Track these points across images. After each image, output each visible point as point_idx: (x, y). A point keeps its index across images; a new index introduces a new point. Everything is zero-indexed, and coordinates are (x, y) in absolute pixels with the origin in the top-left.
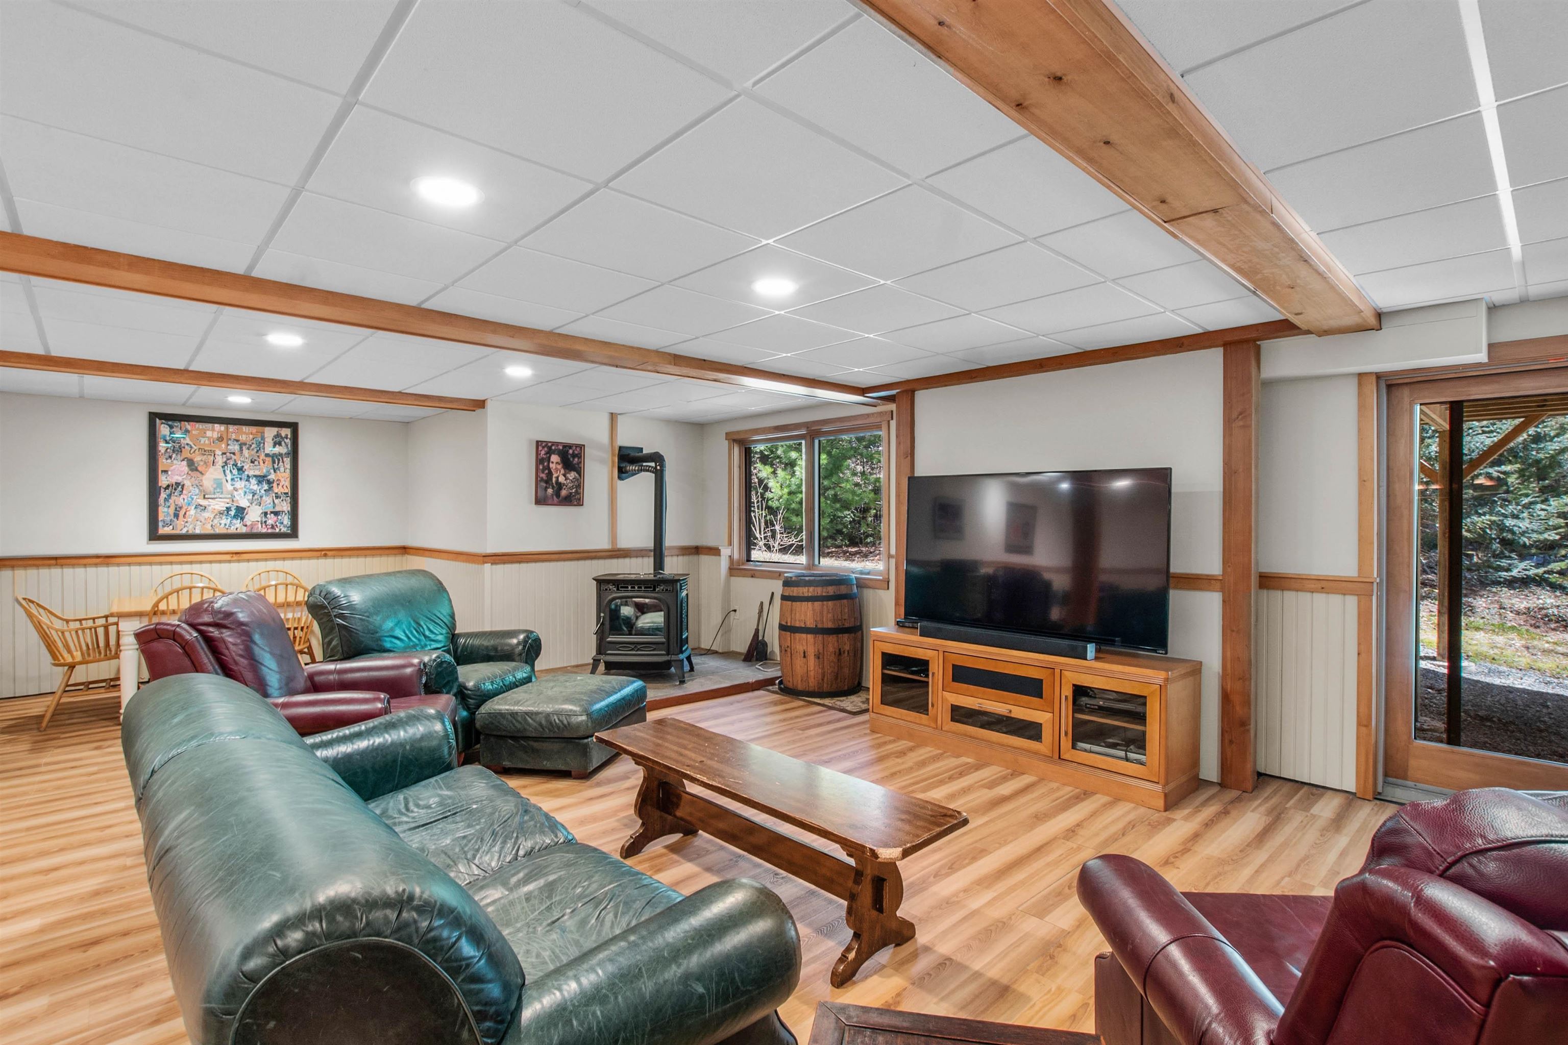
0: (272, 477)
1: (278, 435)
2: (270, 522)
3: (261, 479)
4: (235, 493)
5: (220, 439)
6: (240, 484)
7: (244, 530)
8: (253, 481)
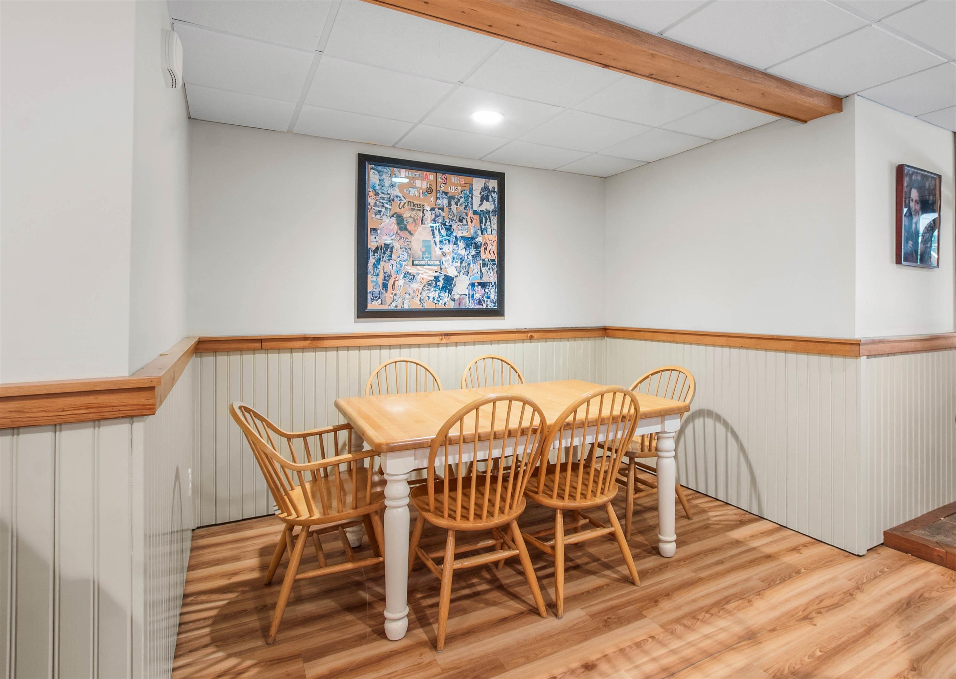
0: (479, 239)
1: (485, 188)
2: (477, 296)
3: (470, 242)
4: (444, 259)
5: (429, 191)
6: (448, 248)
7: (451, 305)
8: (461, 244)
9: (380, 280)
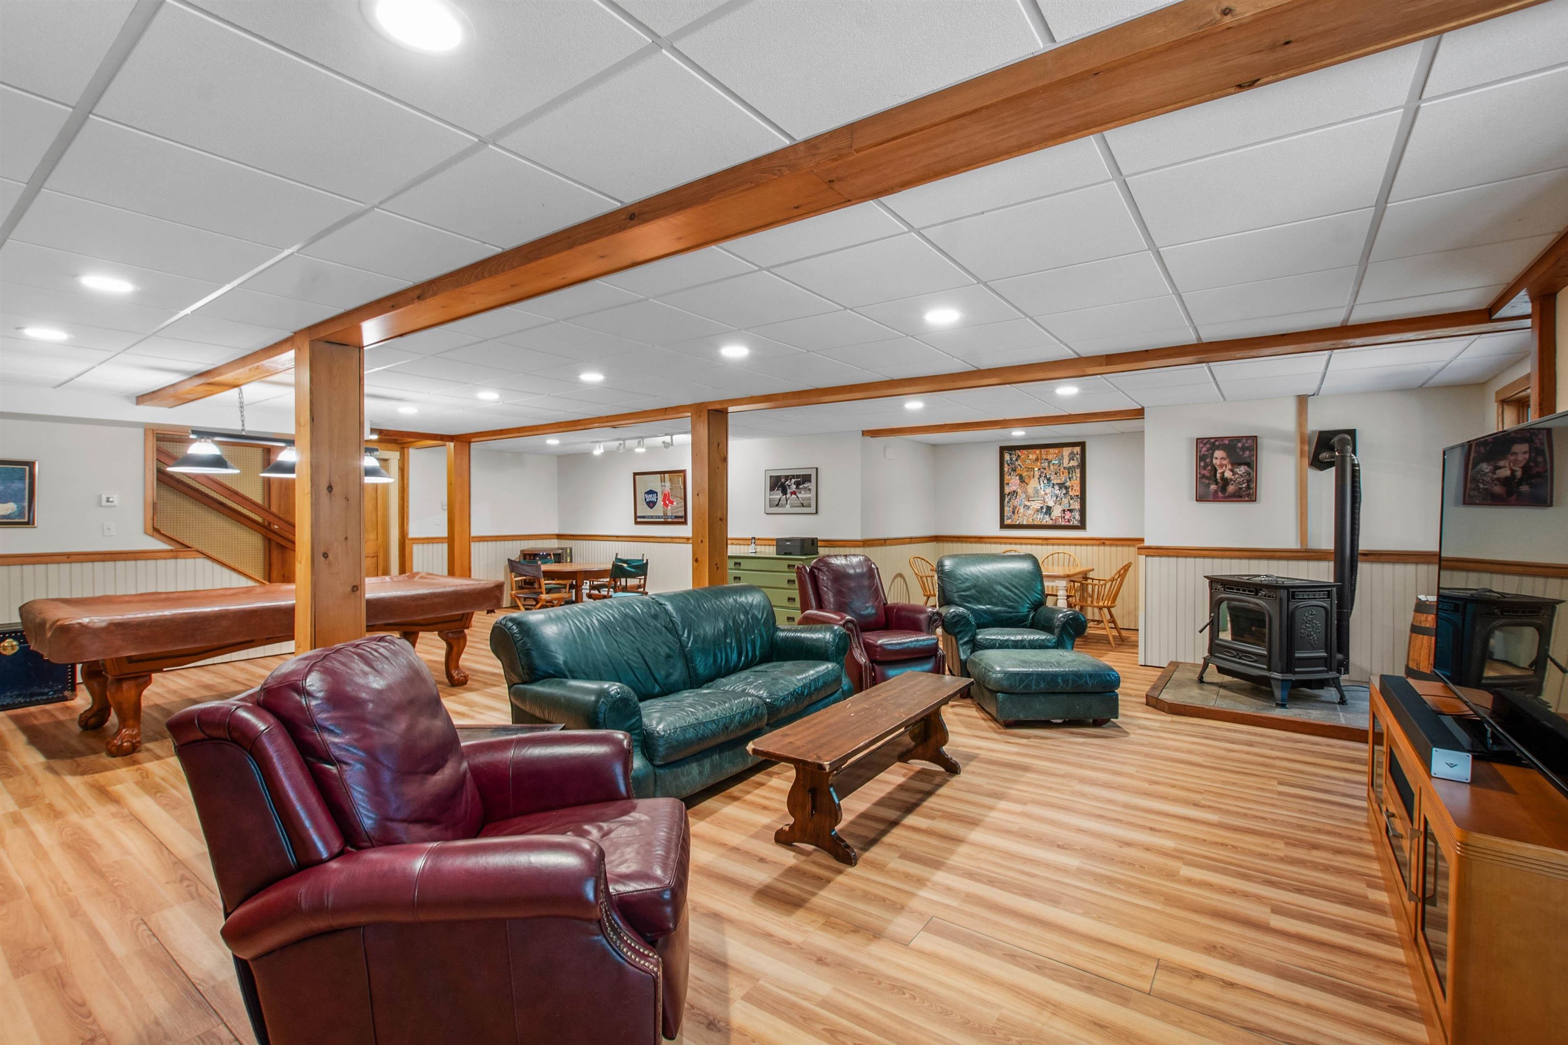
0: (1068, 484)
1: (1072, 453)
2: (1067, 517)
3: (1062, 486)
4: (1046, 497)
5: (1037, 460)
6: (1049, 490)
7: (1051, 523)
8: (1057, 487)
9: (1011, 509)
